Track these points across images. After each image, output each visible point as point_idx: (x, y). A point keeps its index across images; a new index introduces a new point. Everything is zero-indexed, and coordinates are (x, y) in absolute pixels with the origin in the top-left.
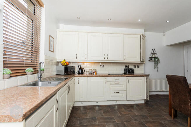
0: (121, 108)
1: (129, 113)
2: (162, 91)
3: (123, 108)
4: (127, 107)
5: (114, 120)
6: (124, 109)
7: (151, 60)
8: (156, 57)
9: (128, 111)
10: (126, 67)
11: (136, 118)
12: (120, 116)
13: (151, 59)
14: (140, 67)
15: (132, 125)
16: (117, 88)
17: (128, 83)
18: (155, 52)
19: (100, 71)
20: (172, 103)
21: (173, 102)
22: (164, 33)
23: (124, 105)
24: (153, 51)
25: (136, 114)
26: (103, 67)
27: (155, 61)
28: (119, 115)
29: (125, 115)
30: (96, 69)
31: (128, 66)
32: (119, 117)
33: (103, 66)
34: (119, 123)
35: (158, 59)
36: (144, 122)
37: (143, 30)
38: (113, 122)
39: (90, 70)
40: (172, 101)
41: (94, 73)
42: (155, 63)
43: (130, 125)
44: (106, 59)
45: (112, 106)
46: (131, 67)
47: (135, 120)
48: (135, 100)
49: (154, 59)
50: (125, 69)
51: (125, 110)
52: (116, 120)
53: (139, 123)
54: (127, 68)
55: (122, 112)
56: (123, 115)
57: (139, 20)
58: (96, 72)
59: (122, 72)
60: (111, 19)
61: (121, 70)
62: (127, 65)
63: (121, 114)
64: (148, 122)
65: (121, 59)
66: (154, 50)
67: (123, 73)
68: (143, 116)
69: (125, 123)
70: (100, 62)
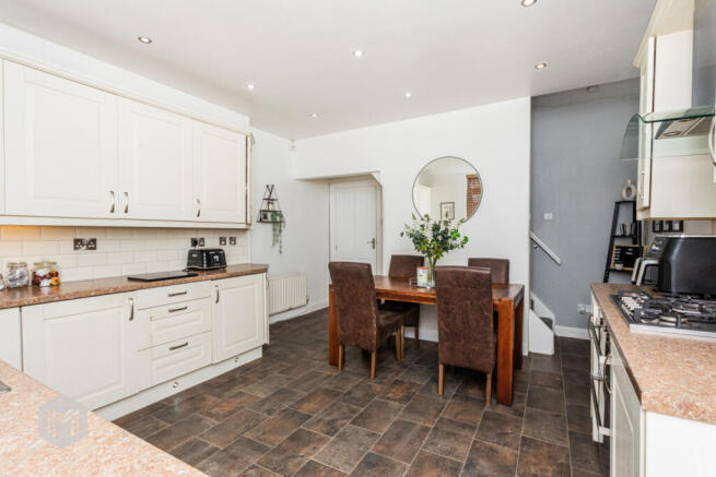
0: (204, 399)
1: (238, 401)
2: (290, 309)
3: (207, 396)
4: (218, 387)
5: (206, 449)
6: (214, 395)
7: (263, 218)
8: (277, 209)
9: (232, 397)
10: (195, 242)
11: (266, 407)
12: (217, 423)
13: (265, 217)
14: (238, 241)
15: (270, 432)
16: (178, 327)
17: (217, 301)
18: (273, 197)
19: (76, 267)
20: (340, 332)
21: (342, 328)
22: (293, 141)
23: (206, 385)
24: (268, 193)
25: (261, 395)
26: (95, 248)
27: (274, 222)
28: (211, 422)
29: (231, 413)
30: (52, 259)
31: (203, 239)
32: (215, 430)
33: (94, 241)
34: (230, 447)
35: (281, 216)
36: (291, 406)
37: (247, 119)
38: (209, 453)
39: (12, 267)
40: (339, 327)
41: (45, 283)
42: (274, 230)
43: (264, 433)
44: (119, 213)
45: (164, 406)
46: (211, 243)
47: (269, 412)
48: (236, 357)
49: (272, 216)
50: (191, 253)
51: (220, 400)
52: (214, 445)
53: (283, 414)
54: (198, 248)
55: (214, 411)
56: (225, 416)
57: (251, 87)
58: (53, 275)
59: (179, 265)
60: (150, 41)
61: (174, 256)
62: (198, 236)
63: (216, 416)
64: (302, 401)
65: (184, 215)
66: (270, 189)
67: (185, 266)
68: (279, 392)
69: (248, 435)
70: (74, 228)
